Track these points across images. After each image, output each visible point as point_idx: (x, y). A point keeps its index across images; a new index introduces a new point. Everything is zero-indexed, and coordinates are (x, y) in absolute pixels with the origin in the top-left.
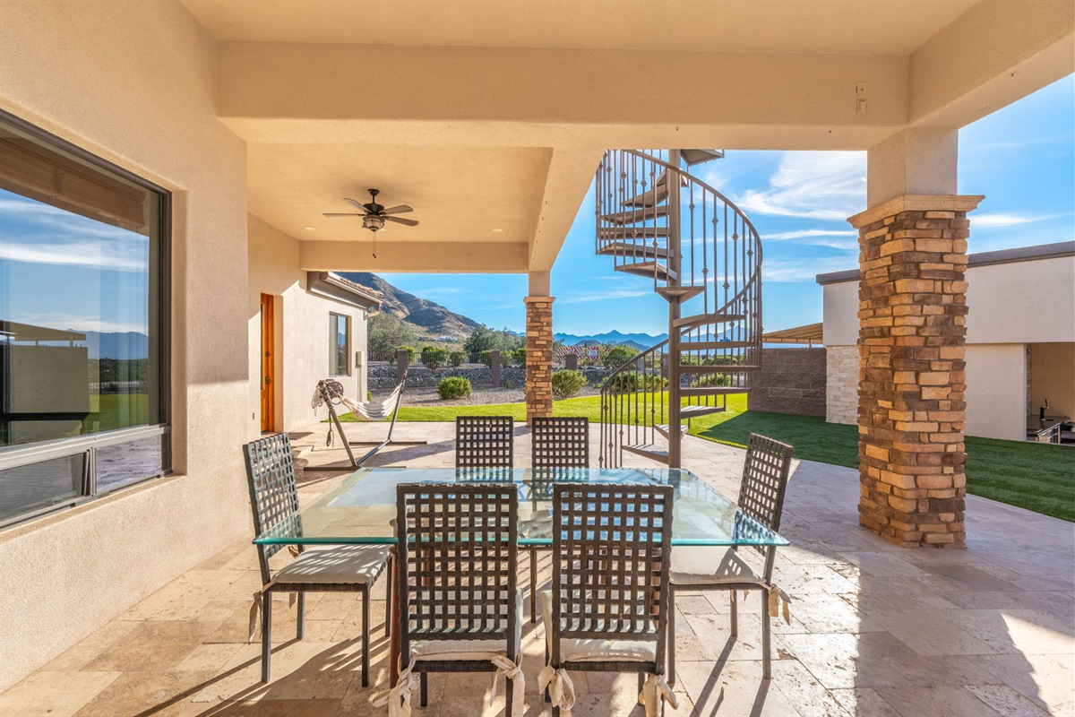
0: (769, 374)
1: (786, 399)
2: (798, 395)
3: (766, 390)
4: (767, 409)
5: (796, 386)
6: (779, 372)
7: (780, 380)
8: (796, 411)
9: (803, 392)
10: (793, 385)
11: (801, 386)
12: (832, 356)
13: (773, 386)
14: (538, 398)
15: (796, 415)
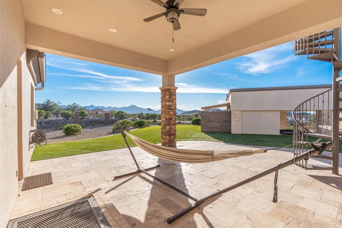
0: (208, 119)
1: (214, 127)
2: (218, 126)
3: (207, 125)
4: (208, 131)
5: (217, 123)
6: (212, 119)
7: (212, 121)
8: (217, 130)
9: (219, 125)
10: (216, 122)
11: (219, 123)
12: (233, 114)
13: (210, 123)
14: (172, 133)
15: (217, 132)
